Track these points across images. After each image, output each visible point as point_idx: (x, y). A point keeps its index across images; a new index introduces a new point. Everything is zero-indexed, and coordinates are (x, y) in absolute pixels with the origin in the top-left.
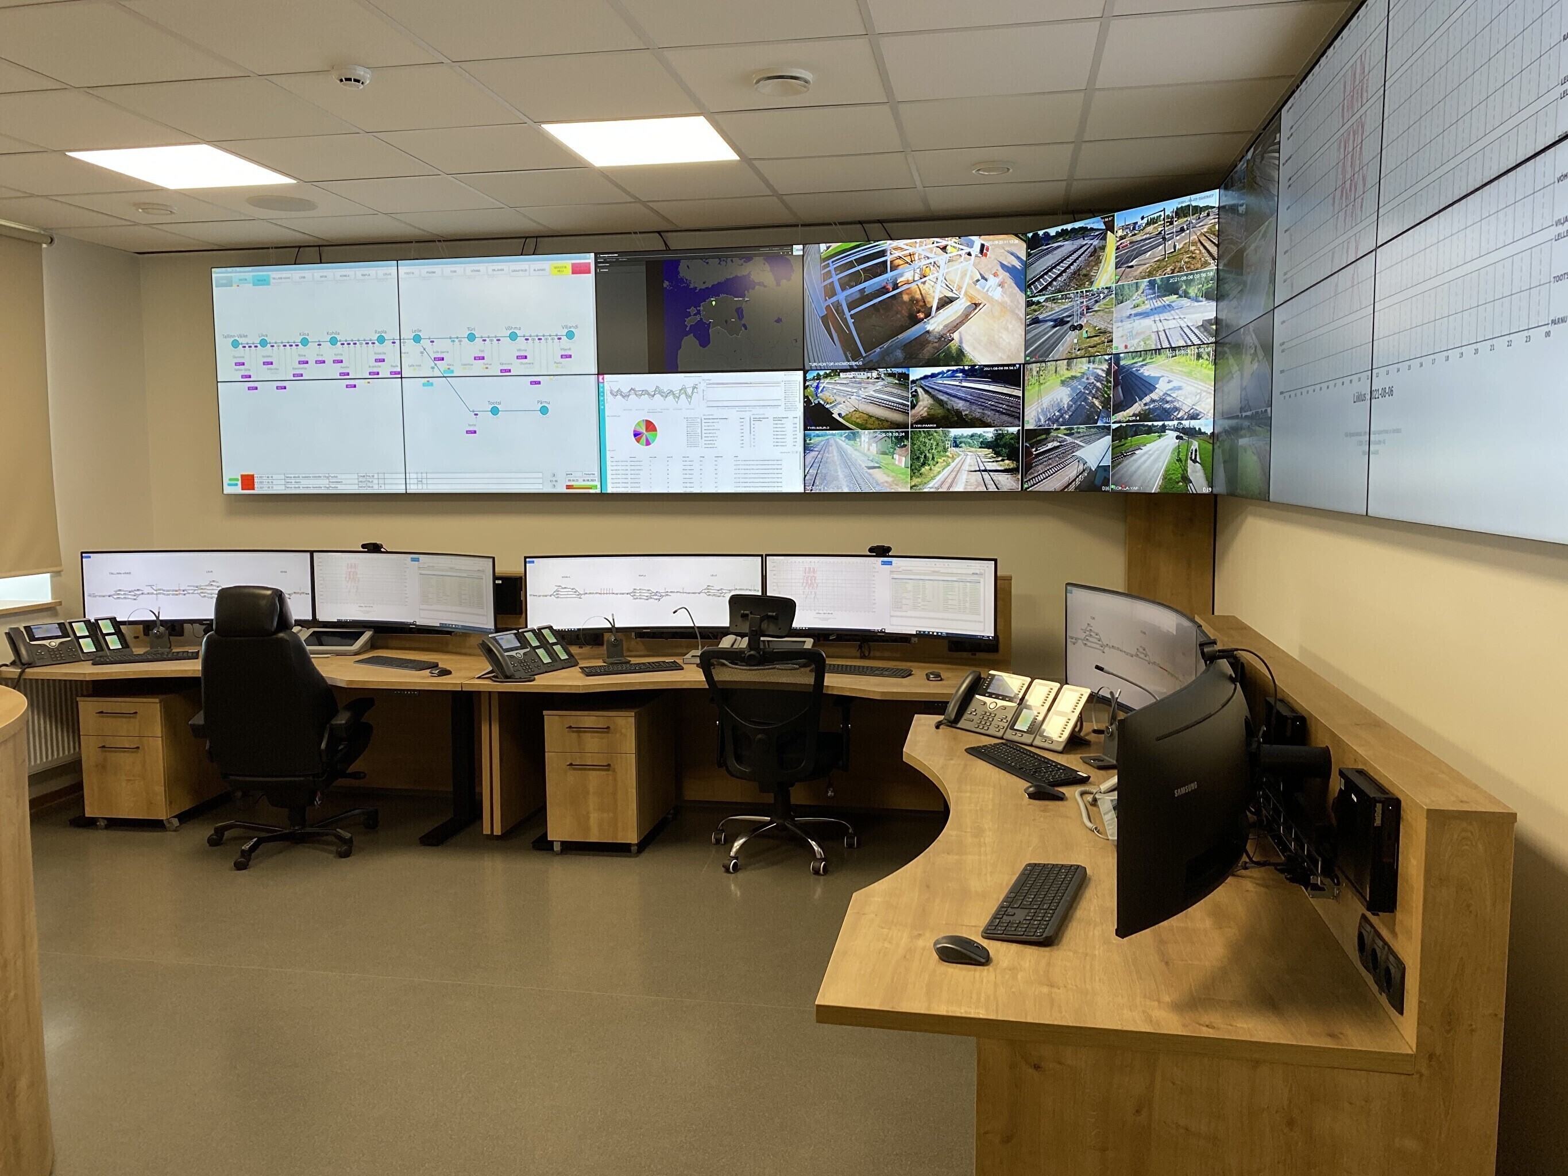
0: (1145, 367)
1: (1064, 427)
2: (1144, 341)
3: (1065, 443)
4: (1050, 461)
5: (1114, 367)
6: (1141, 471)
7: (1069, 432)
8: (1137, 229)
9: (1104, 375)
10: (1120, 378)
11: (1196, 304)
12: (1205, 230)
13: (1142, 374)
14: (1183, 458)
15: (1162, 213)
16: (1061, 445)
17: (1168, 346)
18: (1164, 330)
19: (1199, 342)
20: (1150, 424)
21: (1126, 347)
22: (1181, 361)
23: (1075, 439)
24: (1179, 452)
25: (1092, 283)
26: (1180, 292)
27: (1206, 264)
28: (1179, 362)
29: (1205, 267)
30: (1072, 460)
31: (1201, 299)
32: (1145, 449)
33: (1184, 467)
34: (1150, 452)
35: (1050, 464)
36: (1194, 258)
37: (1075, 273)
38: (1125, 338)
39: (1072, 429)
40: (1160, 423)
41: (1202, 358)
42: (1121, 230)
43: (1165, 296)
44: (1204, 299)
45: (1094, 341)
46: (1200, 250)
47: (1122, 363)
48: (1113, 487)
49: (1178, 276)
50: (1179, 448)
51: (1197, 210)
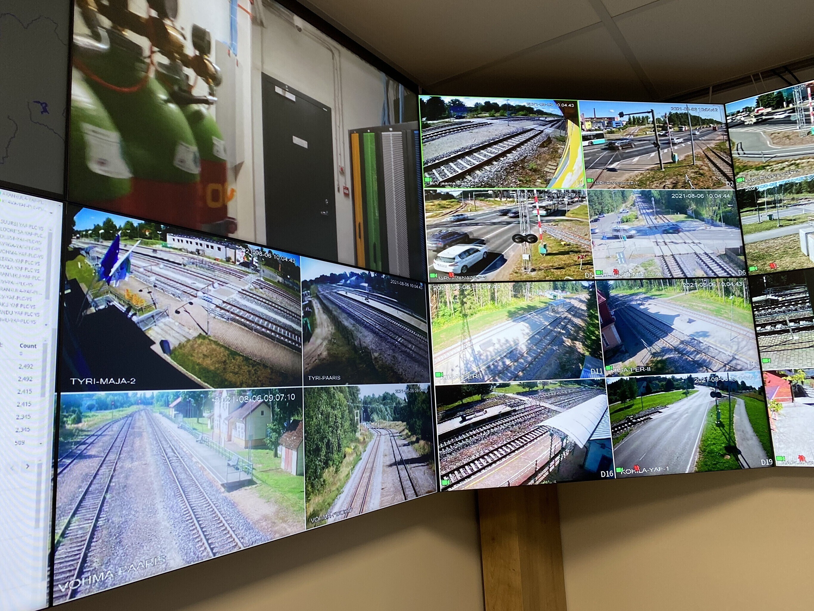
0: (650, 301)
1: (517, 382)
2: (643, 265)
3: (522, 407)
4: (495, 437)
5: (600, 299)
6: (663, 443)
7: (527, 389)
8: (614, 126)
9: (585, 308)
10: (612, 313)
11: (713, 228)
12: (713, 146)
13: (647, 309)
14: (726, 422)
15: (650, 115)
16: (515, 411)
17: (682, 276)
18: (672, 255)
19: (725, 274)
20: (669, 376)
21: (616, 272)
22: (703, 295)
23: (540, 400)
24: (718, 414)
25: (547, 182)
26: (690, 212)
27: (718, 184)
28: (701, 297)
29: (719, 187)
30: (537, 433)
31: (720, 223)
32: (666, 412)
33: (729, 435)
34: (675, 416)
35: (495, 442)
36: (702, 175)
37: (515, 164)
38: (612, 260)
39: (535, 385)
40: (685, 376)
41: (733, 294)
42: (590, 123)
43: (668, 213)
44: (723, 224)
45: (561, 259)
46: (709, 167)
47: (613, 293)
48: (619, 470)
49: (681, 192)
50: (717, 409)
51: (698, 121)
